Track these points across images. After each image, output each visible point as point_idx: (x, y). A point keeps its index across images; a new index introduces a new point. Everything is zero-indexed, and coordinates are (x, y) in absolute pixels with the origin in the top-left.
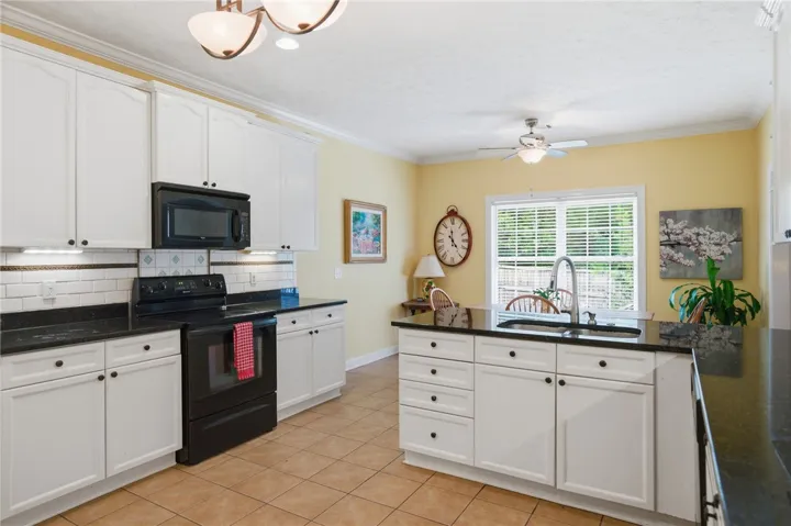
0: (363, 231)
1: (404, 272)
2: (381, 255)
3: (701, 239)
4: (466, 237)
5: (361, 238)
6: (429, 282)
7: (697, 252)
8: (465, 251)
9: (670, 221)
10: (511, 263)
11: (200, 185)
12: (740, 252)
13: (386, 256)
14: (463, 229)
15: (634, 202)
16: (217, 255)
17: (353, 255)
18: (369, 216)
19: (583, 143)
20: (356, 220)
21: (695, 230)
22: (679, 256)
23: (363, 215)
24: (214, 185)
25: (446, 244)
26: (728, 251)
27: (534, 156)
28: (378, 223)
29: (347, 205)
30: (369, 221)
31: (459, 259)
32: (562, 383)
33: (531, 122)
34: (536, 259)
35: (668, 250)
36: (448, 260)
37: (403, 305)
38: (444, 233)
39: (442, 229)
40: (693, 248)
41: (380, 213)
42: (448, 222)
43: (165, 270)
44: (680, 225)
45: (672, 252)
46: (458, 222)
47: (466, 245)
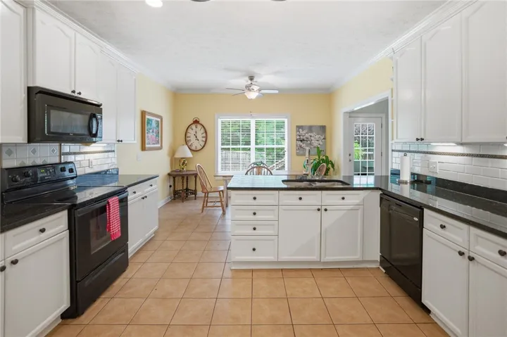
0: (151, 131)
1: (169, 155)
2: (159, 145)
3: (312, 138)
4: (204, 135)
5: (150, 135)
6: (184, 161)
7: (310, 144)
8: (203, 143)
9: (301, 130)
10: (228, 149)
11: (69, 92)
12: (325, 144)
13: (162, 146)
14: (203, 131)
15: (286, 120)
16: (67, 148)
17: (147, 146)
18: (153, 121)
19: (277, 92)
20: (148, 123)
21: (310, 134)
22: (303, 145)
23: (151, 120)
24: (80, 93)
25: (193, 139)
26: (321, 143)
27: (252, 95)
28: (158, 126)
29: (143, 114)
30: (154, 124)
31: (199, 147)
32: (326, 210)
33: (251, 78)
34: (231, 147)
35: (300, 143)
36: (193, 148)
37: (169, 174)
38: (191, 133)
39: (190, 130)
40: (309, 142)
41: (159, 120)
42: (193, 127)
43: (25, 161)
44: (304, 132)
45: (301, 144)
46: (199, 127)
47: (204, 139)
